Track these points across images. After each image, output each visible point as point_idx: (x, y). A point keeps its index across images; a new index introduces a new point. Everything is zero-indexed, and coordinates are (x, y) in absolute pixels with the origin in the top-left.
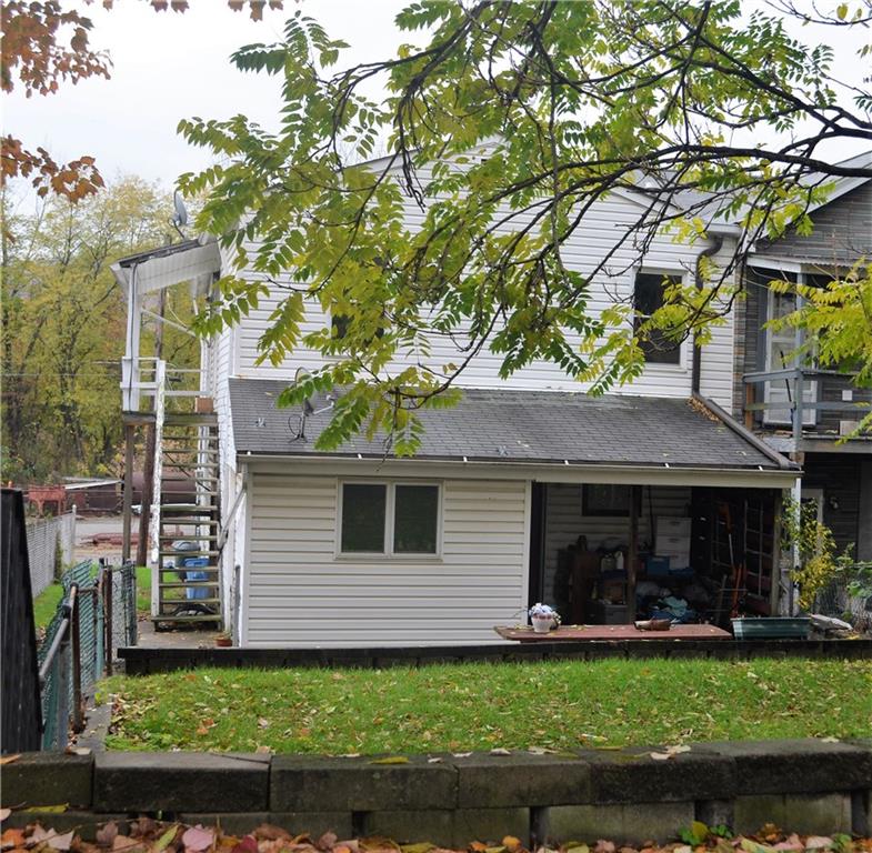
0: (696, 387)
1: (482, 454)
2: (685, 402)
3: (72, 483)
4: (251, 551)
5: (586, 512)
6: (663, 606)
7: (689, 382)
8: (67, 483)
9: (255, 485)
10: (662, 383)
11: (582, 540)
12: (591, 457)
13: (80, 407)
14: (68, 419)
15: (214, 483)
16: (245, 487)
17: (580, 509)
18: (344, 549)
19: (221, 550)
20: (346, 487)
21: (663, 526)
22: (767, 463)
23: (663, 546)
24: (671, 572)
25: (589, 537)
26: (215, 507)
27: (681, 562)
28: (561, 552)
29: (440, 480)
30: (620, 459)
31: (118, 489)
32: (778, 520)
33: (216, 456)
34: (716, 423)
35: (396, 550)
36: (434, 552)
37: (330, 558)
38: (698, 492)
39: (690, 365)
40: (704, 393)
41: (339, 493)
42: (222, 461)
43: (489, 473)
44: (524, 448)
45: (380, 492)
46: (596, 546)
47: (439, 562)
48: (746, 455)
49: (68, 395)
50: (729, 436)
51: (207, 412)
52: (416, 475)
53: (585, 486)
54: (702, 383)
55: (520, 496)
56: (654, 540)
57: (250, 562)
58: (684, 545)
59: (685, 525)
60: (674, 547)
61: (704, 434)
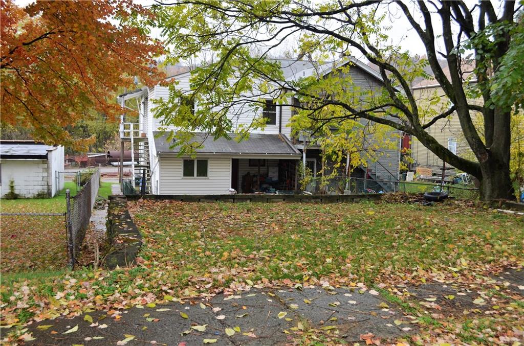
0: (280, 131)
1: (219, 151)
2: (277, 135)
3: (90, 155)
4: (161, 177)
5: (250, 166)
6: (269, 190)
7: (278, 130)
8: (88, 155)
9: (162, 160)
10: (271, 130)
11: (248, 173)
12: (247, 152)
13: (89, 126)
14: (84, 131)
15: (148, 158)
16: (159, 161)
17: (248, 165)
18: (184, 176)
19: (151, 177)
20: (184, 160)
21: (270, 169)
22: (294, 153)
23: (270, 174)
24: (273, 181)
25: (250, 172)
26: (148, 165)
27: (275, 179)
28: (243, 176)
29: (208, 158)
30: (254, 152)
31: (106, 157)
32: (297, 167)
33: (148, 151)
34: (283, 142)
35: (197, 176)
36: (207, 176)
37: (181, 178)
38: (280, 160)
39: (279, 125)
40: (283, 133)
41: (182, 162)
42: (150, 152)
43: (221, 156)
44: (230, 149)
45: (193, 161)
46: (253, 174)
47: (208, 179)
48: (289, 150)
49: (84, 122)
50: (286, 145)
51: (144, 138)
52: (202, 157)
53: (250, 159)
54: (282, 130)
55: (229, 162)
56: (268, 173)
57: (160, 179)
58: (277, 174)
59: (277, 169)
60: (274, 175)
61: (279, 145)
